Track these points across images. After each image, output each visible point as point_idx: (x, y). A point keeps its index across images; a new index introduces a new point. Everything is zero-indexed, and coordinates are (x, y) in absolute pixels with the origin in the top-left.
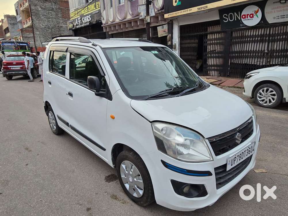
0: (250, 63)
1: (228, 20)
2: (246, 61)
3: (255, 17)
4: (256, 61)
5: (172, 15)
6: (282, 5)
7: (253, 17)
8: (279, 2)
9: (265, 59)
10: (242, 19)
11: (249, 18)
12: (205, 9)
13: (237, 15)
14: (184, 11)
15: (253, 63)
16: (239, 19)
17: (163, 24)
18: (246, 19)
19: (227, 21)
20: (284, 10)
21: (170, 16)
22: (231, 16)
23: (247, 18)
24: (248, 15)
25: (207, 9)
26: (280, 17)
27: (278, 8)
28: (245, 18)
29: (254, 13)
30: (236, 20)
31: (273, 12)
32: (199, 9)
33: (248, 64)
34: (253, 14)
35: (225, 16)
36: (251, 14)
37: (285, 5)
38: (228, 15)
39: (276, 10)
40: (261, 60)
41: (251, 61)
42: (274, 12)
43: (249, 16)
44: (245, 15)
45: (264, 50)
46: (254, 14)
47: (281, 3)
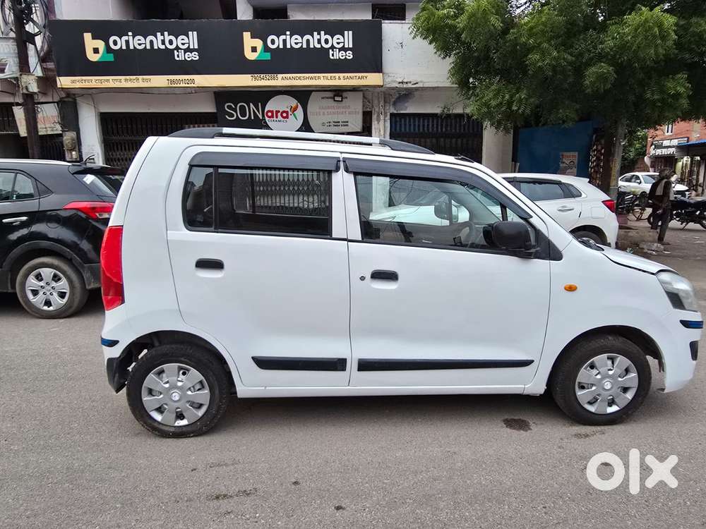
0: (291, 205)
1: (235, 116)
2: (282, 201)
3: (291, 117)
4: (301, 200)
5: (87, 83)
6: (335, 104)
7: (287, 117)
8: (331, 98)
9: (316, 197)
10: (267, 119)
11: (280, 118)
12: (187, 85)
13: (255, 109)
14: (126, 80)
15: (296, 205)
16: (261, 117)
17: (41, 101)
18: (275, 119)
19: (235, 118)
20: (338, 113)
21: (78, 85)
22: (242, 108)
23: (277, 117)
24: (277, 112)
25: (192, 85)
26: (331, 124)
27: (329, 108)
28: (272, 116)
29: (289, 110)
30: (253, 118)
31: (322, 113)
32: (172, 82)
33: (286, 207)
34: (287, 112)
35: (229, 107)
36: (284, 112)
37: (340, 104)
38: (236, 106)
39: (326, 111)
40: (311, 199)
41: (291, 201)
42: (324, 114)
43: (279, 114)
44: (272, 112)
45: (313, 180)
46: (290, 113)
47: (335, 101)
